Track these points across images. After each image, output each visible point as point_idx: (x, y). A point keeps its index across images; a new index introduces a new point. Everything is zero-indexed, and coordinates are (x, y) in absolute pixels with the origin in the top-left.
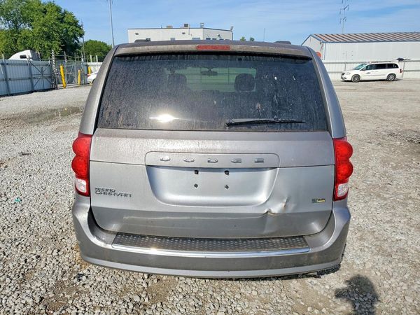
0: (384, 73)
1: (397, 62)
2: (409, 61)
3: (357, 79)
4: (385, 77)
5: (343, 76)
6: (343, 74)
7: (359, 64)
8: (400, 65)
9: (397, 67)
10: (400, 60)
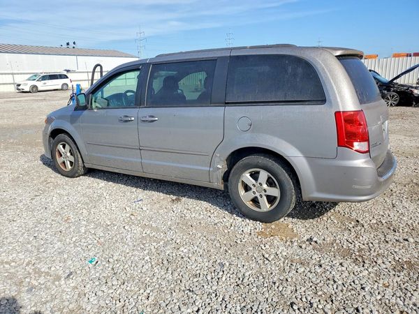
0: (57, 83)
1: (65, 73)
2: (74, 72)
3: (35, 89)
4: (60, 87)
5: (19, 88)
6: (19, 85)
7: (32, 75)
8: (68, 75)
9: (67, 77)
10: (68, 71)
